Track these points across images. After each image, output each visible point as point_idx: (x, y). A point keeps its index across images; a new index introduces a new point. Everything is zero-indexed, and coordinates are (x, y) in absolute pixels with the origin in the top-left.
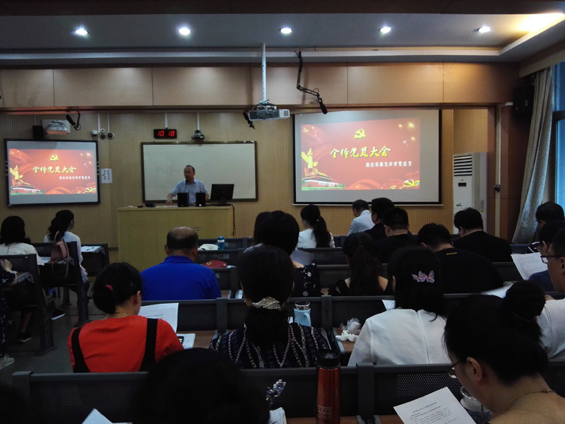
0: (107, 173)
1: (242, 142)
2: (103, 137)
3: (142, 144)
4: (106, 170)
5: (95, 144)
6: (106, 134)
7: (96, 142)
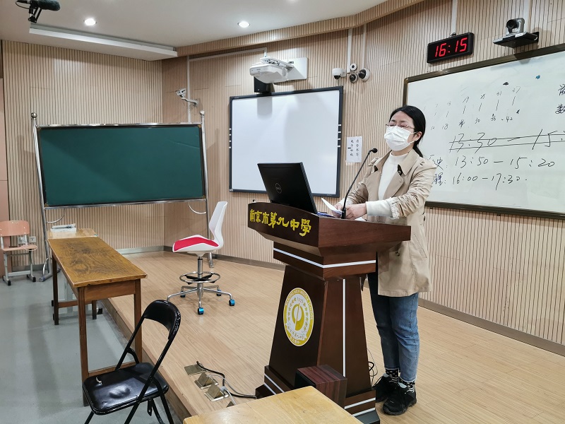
0: (355, 144)
2: (352, 79)
3: (407, 82)
4: (355, 138)
5: (337, 93)
6: (357, 73)
7: (341, 89)
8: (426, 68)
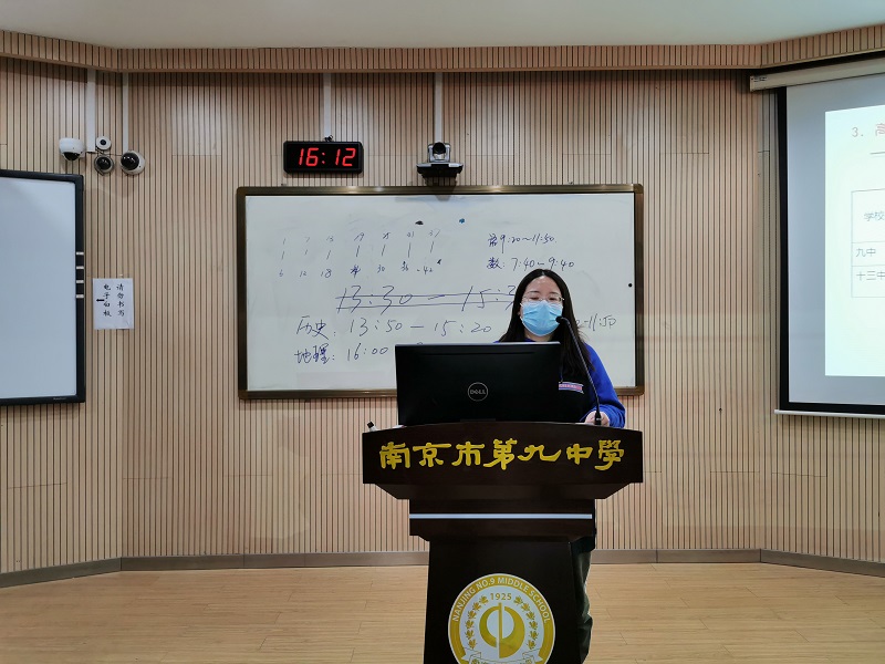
0: (114, 292)
2: (103, 165)
4: (114, 283)
7: (78, 182)
8: (279, 178)
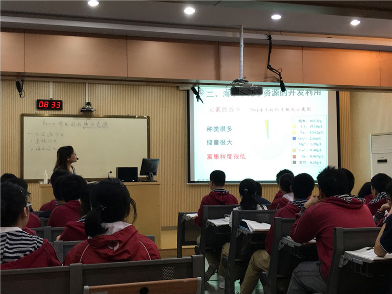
1: (134, 117)
3: (23, 115)
8: (35, 111)
